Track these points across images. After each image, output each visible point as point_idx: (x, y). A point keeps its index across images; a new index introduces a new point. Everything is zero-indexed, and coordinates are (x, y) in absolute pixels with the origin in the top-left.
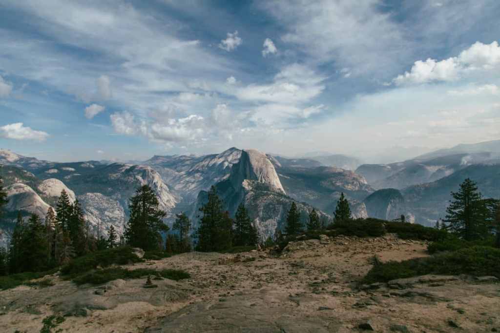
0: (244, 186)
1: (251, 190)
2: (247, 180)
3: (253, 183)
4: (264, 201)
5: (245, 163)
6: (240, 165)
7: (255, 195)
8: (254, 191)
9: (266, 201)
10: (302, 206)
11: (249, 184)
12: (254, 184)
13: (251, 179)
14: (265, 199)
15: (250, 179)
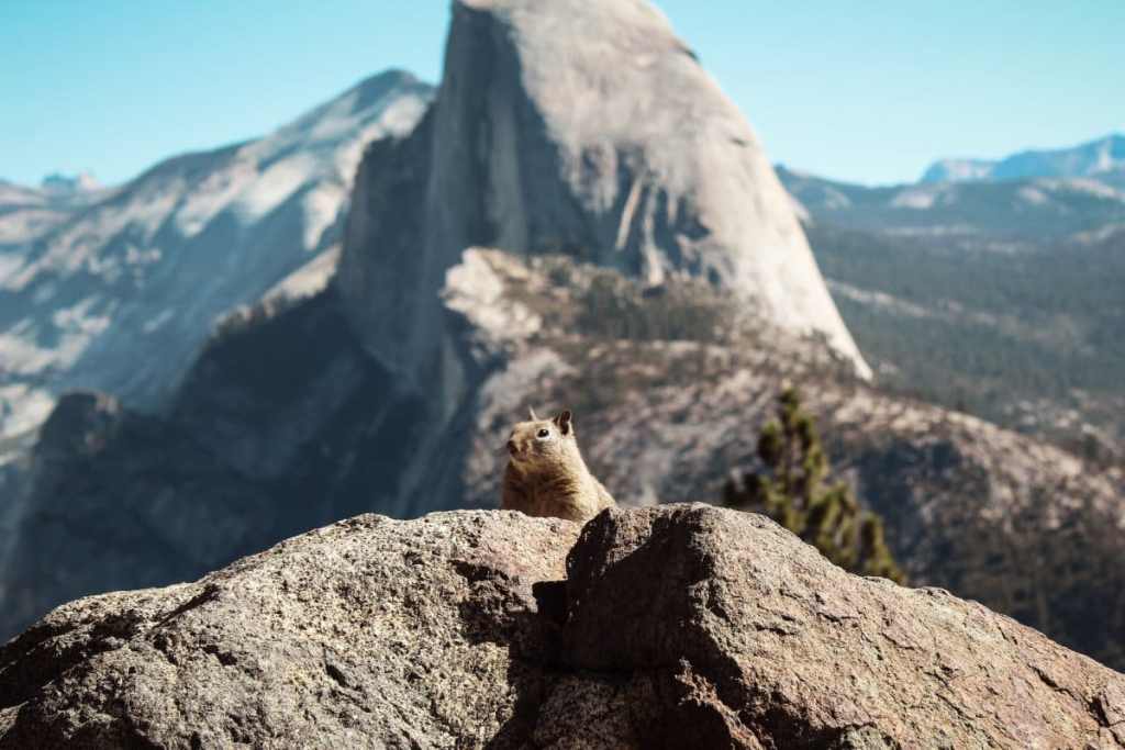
0: (456, 305)
1: (534, 341)
2: (497, 257)
3: (558, 278)
4: (670, 433)
5: (477, 121)
6: (437, 144)
7: (579, 383)
8: (560, 349)
9: (685, 432)
10: (1070, 467)
11: (514, 291)
12: (562, 293)
13: (541, 251)
14: (679, 418)
15: (530, 249)
